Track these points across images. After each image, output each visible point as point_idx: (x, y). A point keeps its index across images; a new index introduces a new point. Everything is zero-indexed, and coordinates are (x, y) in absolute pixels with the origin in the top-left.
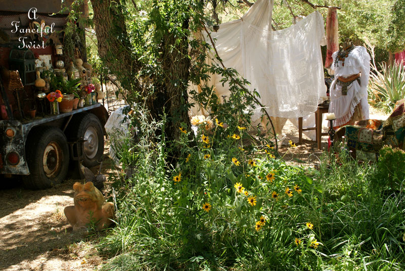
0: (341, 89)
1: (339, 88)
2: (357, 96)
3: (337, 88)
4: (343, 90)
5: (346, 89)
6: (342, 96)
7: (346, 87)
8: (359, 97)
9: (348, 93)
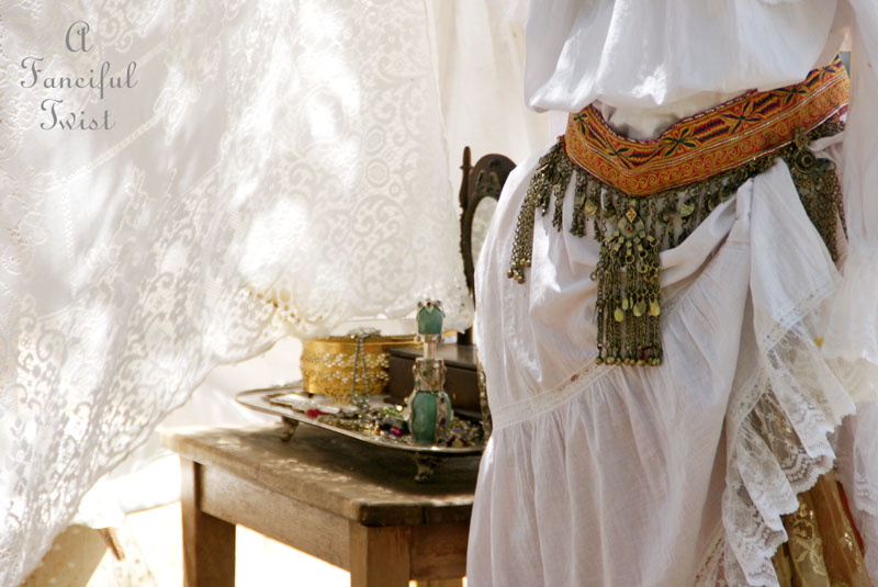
0: (588, 284)
1: (565, 270)
2: (781, 382)
3: (545, 272)
4: (607, 304)
5: (649, 290)
6: (602, 379)
7: (651, 252)
8: (819, 397)
9: (669, 342)
